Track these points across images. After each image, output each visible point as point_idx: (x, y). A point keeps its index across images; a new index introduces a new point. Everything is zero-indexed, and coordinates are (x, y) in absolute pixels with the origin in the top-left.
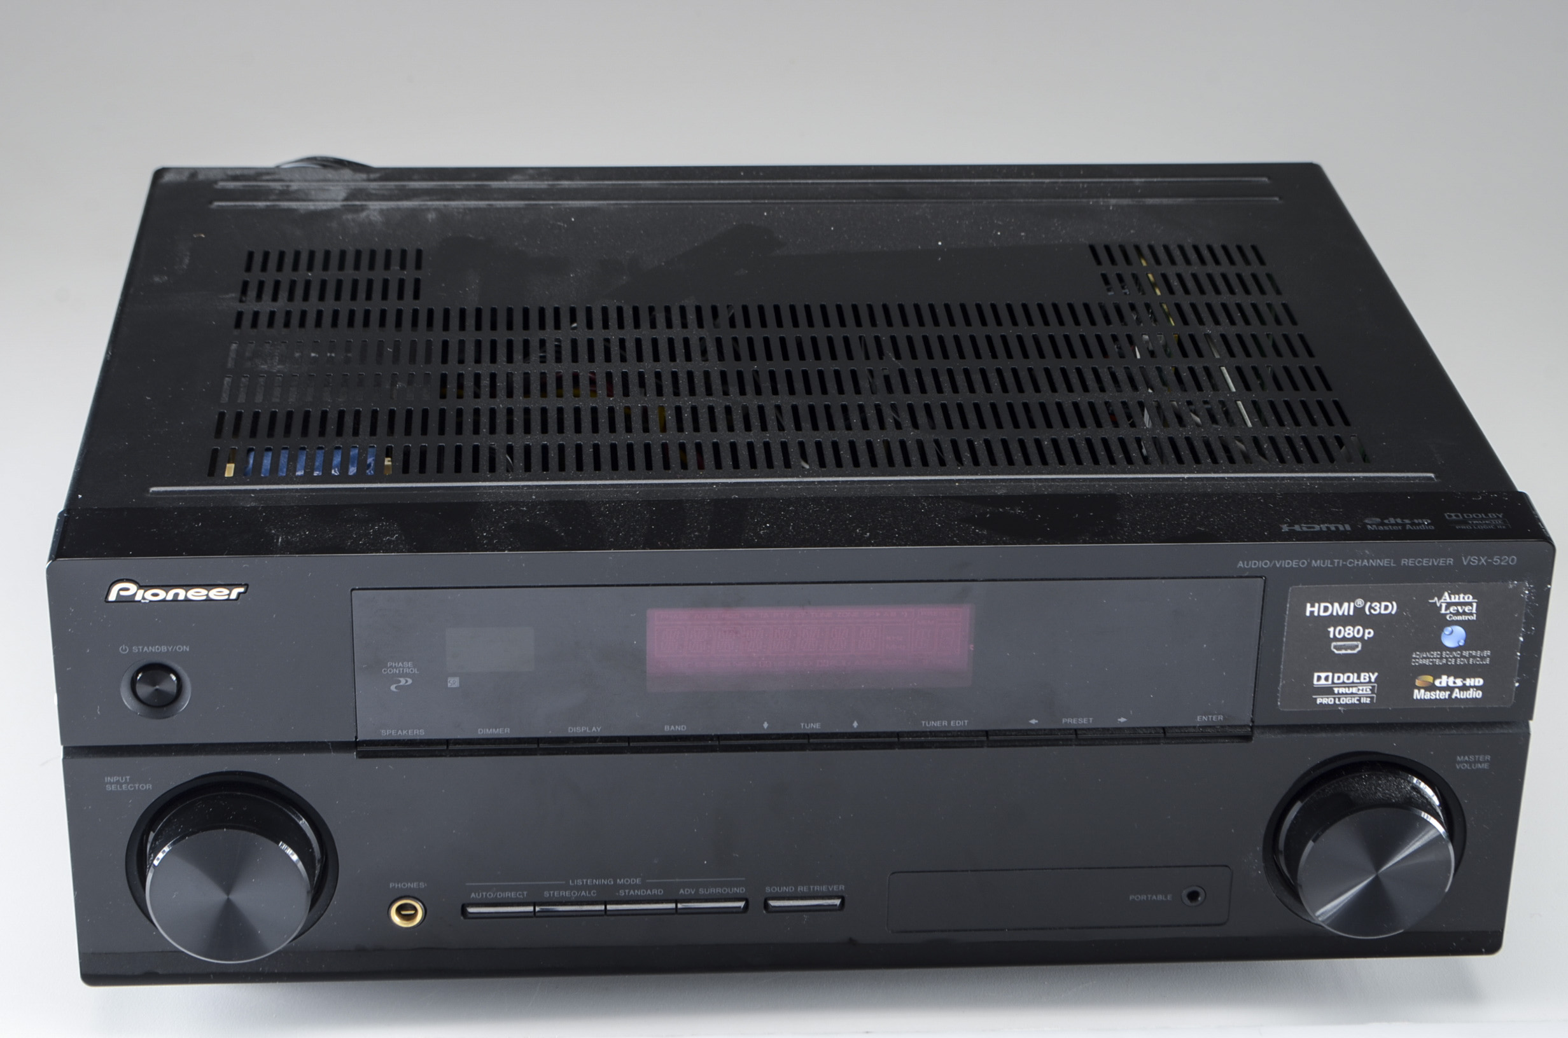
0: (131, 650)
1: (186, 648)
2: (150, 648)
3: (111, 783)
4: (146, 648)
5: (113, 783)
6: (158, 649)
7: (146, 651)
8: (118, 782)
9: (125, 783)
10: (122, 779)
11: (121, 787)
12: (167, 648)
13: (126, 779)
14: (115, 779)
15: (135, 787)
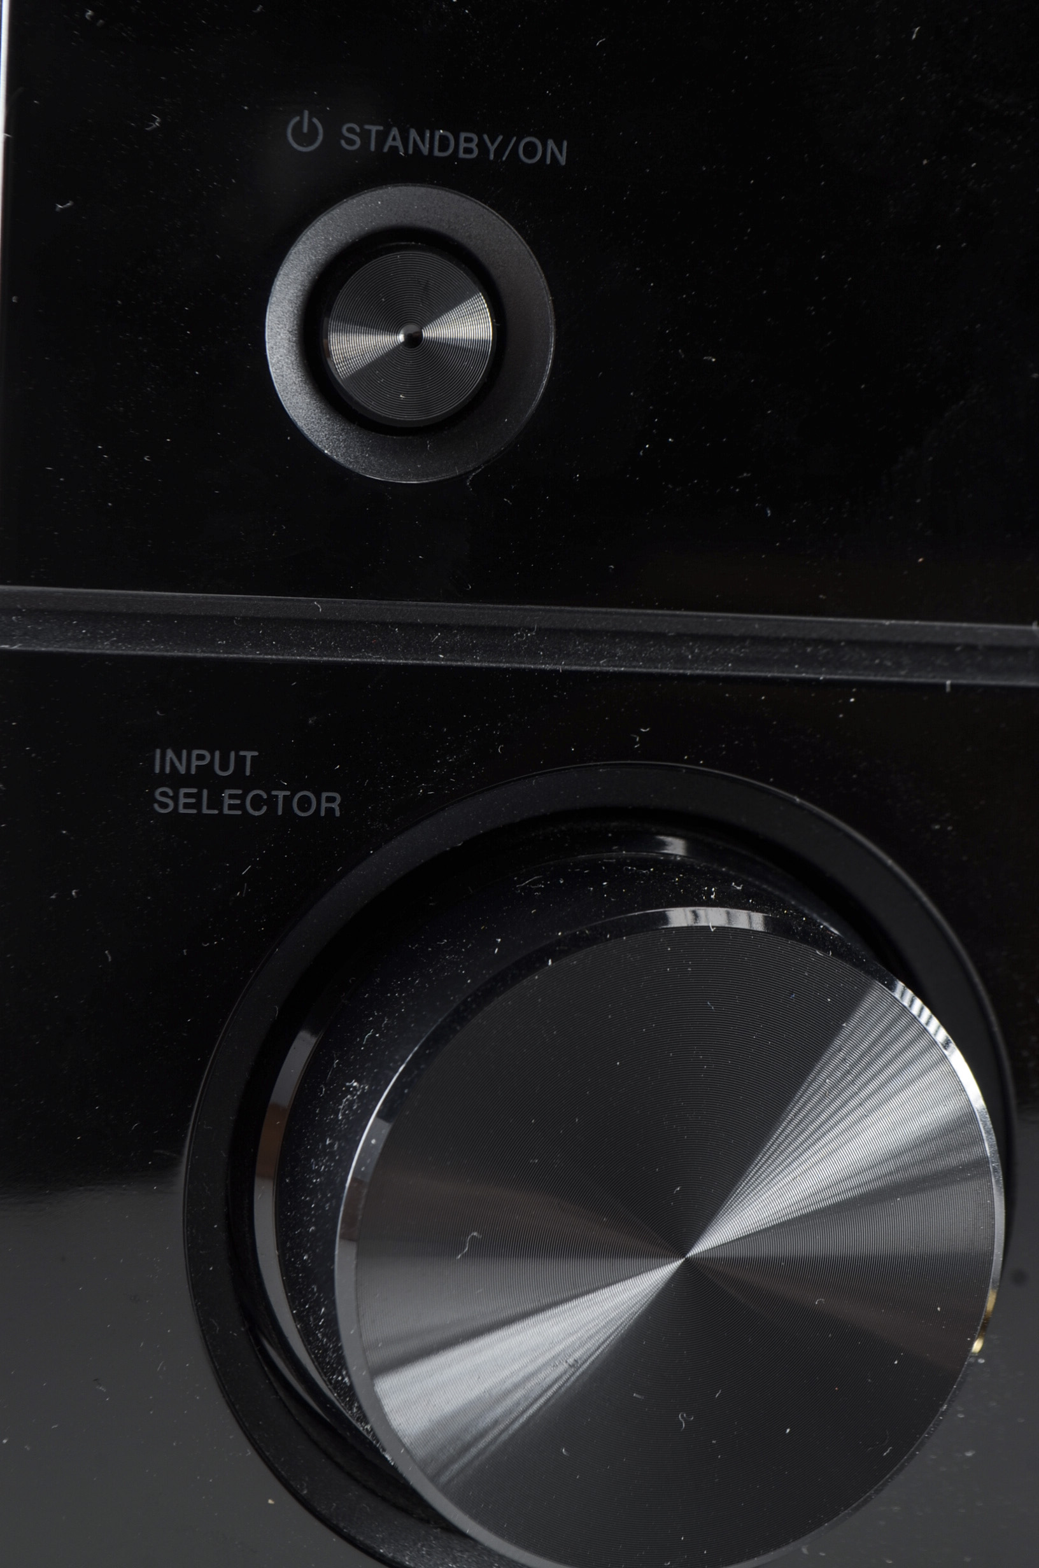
0: (333, 135)
1: (557, 152)
2: (413, 134)
3: (176, 780)
4: (395, 131)
5: (186, 780)
6: (444, 146)
7: (394, 149)
8: (204, 778)
9: (237, 780)
10: (224, 766)
11: (216, 802)
12: (482, 145)
13: (240, 761)
14: (197, 759)
15: (272, 802)
